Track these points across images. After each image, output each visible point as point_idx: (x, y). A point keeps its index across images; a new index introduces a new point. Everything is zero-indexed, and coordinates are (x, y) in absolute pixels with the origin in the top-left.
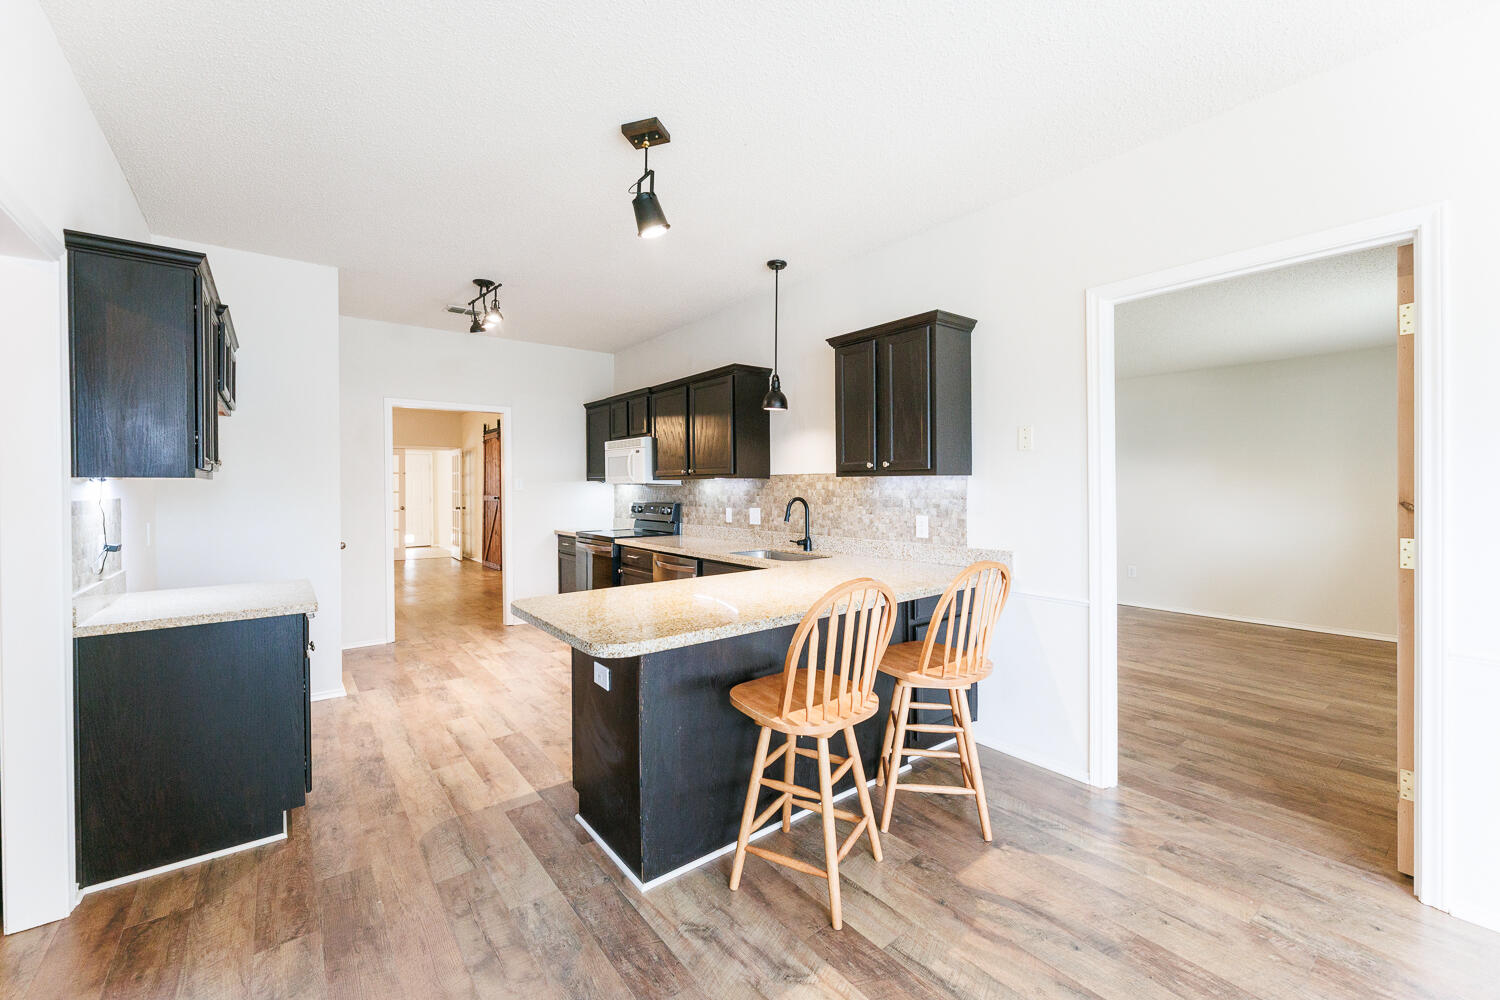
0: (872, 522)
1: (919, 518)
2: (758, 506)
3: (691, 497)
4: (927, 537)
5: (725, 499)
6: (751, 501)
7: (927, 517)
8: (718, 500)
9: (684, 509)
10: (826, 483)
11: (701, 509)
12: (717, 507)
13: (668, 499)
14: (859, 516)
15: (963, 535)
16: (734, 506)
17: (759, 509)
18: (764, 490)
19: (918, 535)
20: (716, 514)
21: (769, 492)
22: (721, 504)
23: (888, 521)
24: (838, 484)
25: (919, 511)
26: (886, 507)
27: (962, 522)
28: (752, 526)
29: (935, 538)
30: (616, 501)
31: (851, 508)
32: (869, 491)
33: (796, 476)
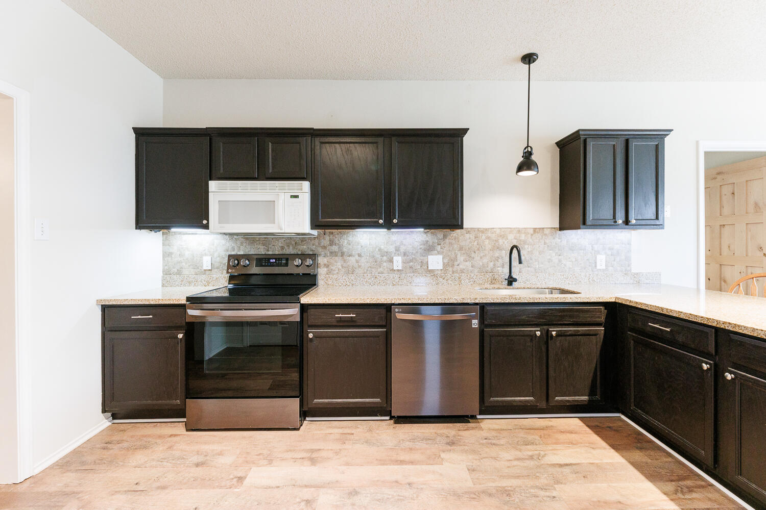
0: (560, 261)
1: (599, 257)
2: (439, 253)
3: (335, 248)
4: (604, 268)
5: (391, 249)
6: (429, 249)
7: (605, 256)
8: (380, 250)
9: (321, 260)
10: (518, 235)
11: (352, 261)
12: (379, 256)
13: (290, 251)
14: (549, 257)
15: (629, 266)
16: (405, 254)
17: (440, 257)
18: (447, 241)
19: (598, 267)
20: (377, 263)
21: (453, 242)
22: (384, 253)
23: (574, 260)
24: (530, 235)
25: (598, 252)
26: (572, 250)
27: (628, 259)
28: (432, 271)
29: (610, 268)
30: (167, 255)
31: (540, 253)
32: (557, 240)
33: (486, 229)
